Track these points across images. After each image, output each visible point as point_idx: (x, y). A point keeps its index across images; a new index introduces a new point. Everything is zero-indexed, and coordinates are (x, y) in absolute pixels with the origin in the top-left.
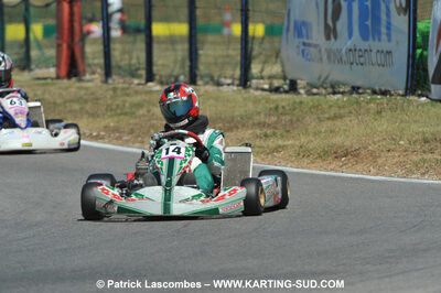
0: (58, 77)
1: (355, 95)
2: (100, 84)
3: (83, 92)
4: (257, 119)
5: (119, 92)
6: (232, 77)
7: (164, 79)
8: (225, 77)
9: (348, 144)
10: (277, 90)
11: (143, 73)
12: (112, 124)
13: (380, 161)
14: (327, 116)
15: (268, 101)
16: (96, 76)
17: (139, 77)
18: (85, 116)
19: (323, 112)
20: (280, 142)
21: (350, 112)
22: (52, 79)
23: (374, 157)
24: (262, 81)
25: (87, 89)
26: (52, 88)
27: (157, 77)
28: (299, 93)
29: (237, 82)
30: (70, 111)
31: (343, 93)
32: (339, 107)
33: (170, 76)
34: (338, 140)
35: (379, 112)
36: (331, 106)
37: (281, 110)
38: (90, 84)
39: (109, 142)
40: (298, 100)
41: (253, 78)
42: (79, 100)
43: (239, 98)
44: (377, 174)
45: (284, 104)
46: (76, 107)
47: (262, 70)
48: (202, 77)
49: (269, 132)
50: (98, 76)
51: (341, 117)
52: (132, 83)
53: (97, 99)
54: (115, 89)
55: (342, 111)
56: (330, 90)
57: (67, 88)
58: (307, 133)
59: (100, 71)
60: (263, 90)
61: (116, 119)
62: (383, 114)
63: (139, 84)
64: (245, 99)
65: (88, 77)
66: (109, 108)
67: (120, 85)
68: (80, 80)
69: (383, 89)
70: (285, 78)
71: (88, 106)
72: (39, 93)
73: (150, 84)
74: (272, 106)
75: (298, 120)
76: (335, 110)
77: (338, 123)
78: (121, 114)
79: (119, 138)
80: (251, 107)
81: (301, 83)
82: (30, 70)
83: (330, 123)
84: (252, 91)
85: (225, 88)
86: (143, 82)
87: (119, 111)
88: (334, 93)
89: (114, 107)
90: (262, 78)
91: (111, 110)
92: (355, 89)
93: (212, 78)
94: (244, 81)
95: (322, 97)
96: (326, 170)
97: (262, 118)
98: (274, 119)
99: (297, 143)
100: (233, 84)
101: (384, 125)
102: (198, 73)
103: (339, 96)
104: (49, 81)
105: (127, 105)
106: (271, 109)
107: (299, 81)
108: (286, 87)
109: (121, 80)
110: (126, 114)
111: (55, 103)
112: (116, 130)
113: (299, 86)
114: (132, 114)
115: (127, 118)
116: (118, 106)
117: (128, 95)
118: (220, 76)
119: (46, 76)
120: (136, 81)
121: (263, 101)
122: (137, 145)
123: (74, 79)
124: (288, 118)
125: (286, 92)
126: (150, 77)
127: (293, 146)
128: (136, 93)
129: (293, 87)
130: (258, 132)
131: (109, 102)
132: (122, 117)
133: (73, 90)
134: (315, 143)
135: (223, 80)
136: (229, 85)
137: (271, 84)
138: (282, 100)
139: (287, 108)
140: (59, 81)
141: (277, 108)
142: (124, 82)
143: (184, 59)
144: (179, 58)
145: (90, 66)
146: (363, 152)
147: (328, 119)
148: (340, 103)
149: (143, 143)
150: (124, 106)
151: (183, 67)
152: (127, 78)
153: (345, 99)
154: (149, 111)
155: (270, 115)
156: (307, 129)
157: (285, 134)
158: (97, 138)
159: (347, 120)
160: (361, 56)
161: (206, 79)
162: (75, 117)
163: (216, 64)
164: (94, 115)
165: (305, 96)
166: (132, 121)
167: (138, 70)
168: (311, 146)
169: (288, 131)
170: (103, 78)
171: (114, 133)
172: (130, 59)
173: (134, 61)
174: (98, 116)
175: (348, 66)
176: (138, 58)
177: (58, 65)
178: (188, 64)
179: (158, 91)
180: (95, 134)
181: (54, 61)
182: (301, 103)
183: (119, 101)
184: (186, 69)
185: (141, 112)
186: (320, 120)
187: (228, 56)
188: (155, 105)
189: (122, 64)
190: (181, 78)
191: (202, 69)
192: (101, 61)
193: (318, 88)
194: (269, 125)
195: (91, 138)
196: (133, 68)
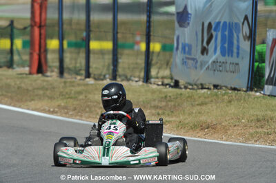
0: (31, 73)
1: (216, 90)
2: (56, 78)
3: (45, 83)
4: (153, 103)
5: (68, 84)
6: (139, 77)
7: (96, 77)
8: (135, 77)
9: (209, 121)
10: (167, 85)
11: (83, 72)
12: (63, 104)
13: (229, 132)
14: (197, 103)
15: (160, 92)
16: (54, 73)
17: (81, 75)
18: (46, 99)
19: (195, 101)
20: (167, 119)
21: (212, 101)
22: (26, 74)
23: (225, 129)
24: (157, 80)
25: (47, 81)
26: (26, 80)
27: (92, 76)
28: (180, 88)
29: (142, 80)
30: (37, 95)
31: (208, 89)
32: (205, 98)
33: (100, 75)
34: (203, 118)
35: (230, 102)
36: (200, 97)
37: (168, 98)
38: (49, 79)
39: (61, 115)
40: (179, 93)
41: (152, 78)
42: (43, 88)
43: (143, 90)
44: (227, 141)
45: (170, 94)
46: (41, 92)
47: (158, 73)
48: (120, 76)
49: (160, 112)
51: (206, 104)
52: (76, 78)
53: (54, 88)
54: (65, 83)
55: (207, 100)
56: (200, 87)
57: (35, 80)
58: (184, 114)
59: (56, 70)
60: (158, 85)
61: (65, 101)
62: (233, 102)
63: (81, 79)
64: (146, 91)
65: (48, 74)
66: (61, 94)
67: (69, 80)
68: (44, 76)
69: (233, 86)
70: (172, 79)
71: (48, 92)
72: (18, 83)
73: (87, 80)
74: (163, 96)
75: (179, 105)
76: (202, 99)
77: (204, 107)
78: (68, 98)
79: (67, 113)
80: (149, 96)
81: (182, 82)
82: (13, 68)
83: (199, 107)
84: (151, 86)
85: (134, 83)
86: (83, 77)
87: (67, 96)
88: (202, 88)
89: (64, 93)
90: (157, 78)
91: (63, 95)
92: (216, 86)
93: (126, 77)
94: (147, 79)
95: (194, 91)
96: (195, 137)
97: (156, 103)
98: (164, 104)
99: (178, 120)
100: (139, 81)
101: (232, 110)
102: (118, 73)
103: (205, 90)
104: (24, 76)
105: (73, 92)
106: (162, 98)
107: (180, 81)
108: (172, 84)
109: (70, 77)
110: (71, 98)
111: (27, 90)
112: (65, 108)
113: (180, 84)
114: (75, 98)
115: (71, 100)
116: (67, 93)
117: (73, 86)
118: (131, 76)
119: (22, 72)
120: (79, 77)
121: (158, 93)
122: (78, 117)
123: (40, 75)
124: (173, 103)
125: (172, 87)
126: (88, 75)
127: (175, 121)
128: (79, 85)
129: (176, 85)
130: (154, 111)
131: (62, 90)
132: (69, 100)
133: (39, 82)
134: (189, 120)
135: (133, 78)
136: (136, 81)
137: (163, 82)
138: (170, 92)
139: (172, 97)
140: (30, 76)
141: (166, 97)
142: (72, 78)
143: (109, 65)
144: (107, 64)
145: (50, 67)
146: (219, 126)
147: (198, 105)
148: (205, 95)
149: (81, 116)
150: (71, 93)
151: (108, 69)
152: (74, 76)
153: (209, 93)
154: (86, 97)
155: (161, 101)
156: (184, 111)
157: (170, 113)
158: (53, 112)
159: (209, 106)
160: (220, 66)
161: (123, 78)
162: (40, 99)
163: (129, 68)
164: (51, 98)
165: (184, 90)
166: (75, 103)
167: (80, 70)
168: (186, 121)
169: (172, 112)
170: (58, 75)
171: (64, 110)
172: (76, 63)
173: (78, 65)
174: (54, 99)
175: (212, 72)
176: (80, 63)
177: (30, 66)
178: (112, 67)
179: (92, 85)
180: (52, 110)
181: (28, 63)
182: (181, 94)
183: (67, 90)
184: (111, 71)
185: (81, 97)
186: (193, 105)
187: (137, 64)
188: (89, 93)
189: (71, 66)
190: (107, 76)
191: (120, 71)
192: (57, 64)
193: (192, 85)
194: (161, 107)
195: (49, 112)
196: (77, 69)
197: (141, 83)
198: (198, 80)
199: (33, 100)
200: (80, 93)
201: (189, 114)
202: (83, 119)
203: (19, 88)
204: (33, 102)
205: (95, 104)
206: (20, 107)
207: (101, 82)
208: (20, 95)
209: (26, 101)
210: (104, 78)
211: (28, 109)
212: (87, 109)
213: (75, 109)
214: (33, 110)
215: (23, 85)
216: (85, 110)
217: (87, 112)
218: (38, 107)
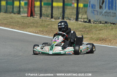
0: (28, 16)
1: (106, 24)
2: (39, 19)
3: (34, 21)
4: (80, 29)
5: (44, 21)
7: (56, 18)
9: (103, 37)
10: (85, 22)
11: (50, 16)
12: (41, 30)
13: (112, 42)
14: (98, 29)
15: (83, 25)
16: (38, 16)
17: (49, 17)
18: (34, 27)
19: (97, 29)
20: (86, 36)
21: (105, 29)
22: (26, 17)
23: (110, 41)
25: (35, 20)
26: (26, 19)
27: (54, 17)
28: (91, 23)
29: (75, 19)
30: (30, 26)
31: (103, 23)
32: (102, 27)
33: (57, 17)
34: (101, 36)
36: (99, 27)
37: (86, 27)
39: (40, 34)
40: (91, 25)
41: (79, 19)
43: (75, 24)
44: (111, 45)
45: (87, 26)
46: (32, 24)
47: (82, 16)
48: (66, 18)
49: (83, 33)
50: (38, 17)
51: (102, 30)
52: (47, 19)
53: (38, 23)
54: (42, 20)
55: (102, 28)
56: (99, 22)
57: (30, 19)
58: (93, 34)
59: (39, 15)
60: (82, 22)
61: (42, 28)
62: (113, 29)
63: (49, 19)
64: (77, 24)
65: (35, 17)
66: (41, 25)
67: (44, 19)
68: (34, 17)
69: (113, 23)
70: (88, 19)
71: (35, 25)
72: (22, 20)
73: (52, 19)
74: (84, 26)
75: (90, 30)
76: (100, 28)
77: (101, 31)
78: (43, 27)
79: (43, 33)
80: (78, 26)
81: (92, 20)
82: (20, 14)
83: (99, 31)
84: (79, 22)
85: (72, 21)
86: (50, 18)
87: (43, 26)
88: (100, 23)
89: (42, 25)
90: (82, 19)
91: (41, 26)
92: (106, 22)
93: (68, 18)
94: (77, 19)
95: (97, 24)
96: (97, 44)
97: (81, 29)
98: (84, 30)
99: (90, 36)
100: (74, 20)
101: (113, 32)
102: (65, 16)
103: (102, 24)
104: (25, 17)
105: (46, 24)
106: (83, 27)
107: (91, 20)
108: (88, 21)
109: (44, 18)
110: (45, 27)
111: (26, 23)
112: (42, 31)
113: (91, 21)
114: (47, 27)
115: (45, 28)
116: (43, 25)
117: (46, 22)
118: (70, 18)
119: (24, 16)
120: (48, 18)
121: (82, 25)
122: (48, 35)
123: (32, 17)
124: (88, 29)
125: (88, 23)
126: (52, 17)
127: (89, 37)
128: (48, 21)
129: (90, 21)
130: (80, 33)
131: (41, 24)
132: (44, 28)
133: (31, 20)
134: (95, 37)
135: (71, 19)
136: (73, 20)
137: (84, 20)
138: (87, 25)
139: (88, 27)
140: (28, 18)
141: (85, 27)
142: (45, 18)
143: (61, 13)
144: (60, 13)
145: (36, 14)
146: (107, 39)
147: (98, 30)
148: (102, 26)
149: (49, 35)
150: (45, 25)
151: (61, 15)
152: (46, 17)
153: (103, 25)
154: (51, 26)
155: (83, 29)
156: (93, 33)
157: (87, 34)
158: (37, 33)
159: (103, 31)
160: (108, 14)
161: (67, 18)
162: (32, 27)
163: (69, 14)
164: (37, 27)
165: (93, 24)
166: (47, 29)
167: (49, 15)
168: (94, 37)
169: (88, 33)
170: (40, 17)
171: (42, 32)
172: (47, 12)
173: (48, 13)
174: (38, 27)
175: (105, 16)
176: (49, 12)
177: (28, 13)
178: (62, 14)
179: (54, 21)
180: (37, 32)
181: (27, 12)
182: (91, 26)
183: (43, 24)
184: (62, 16)
185: (49, 26)
186: (96, 30)
187: (73, 12)
188: (53, 25)
189: (45, 13)
190: (60, 18)
191: (66, 16)
192: (39, 12)
193: (96, 22)
194: (83, 31)
195: (35, 33)
196: (48, 15)
197: (74, 21)
198: (99, 20)
199: (29, 28)
200: (49, 25)
201: (95, 34)
202: (50, 36)
203: (23, 23)
204: (29, 29)
205: (55, 29)
206: (23, 31)
207: (57, 20)
208: (23, 26)
209: (26, 28)
210: (59, 19)
211: (27, 32)
212: (52, 32)
213: (46, 32)
214: (28, 32)
215: (24, 22)
216: (51, 32)
217: (51, 33)
218: (31, 31)
